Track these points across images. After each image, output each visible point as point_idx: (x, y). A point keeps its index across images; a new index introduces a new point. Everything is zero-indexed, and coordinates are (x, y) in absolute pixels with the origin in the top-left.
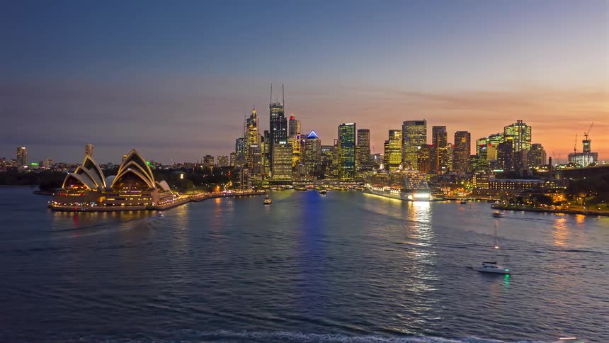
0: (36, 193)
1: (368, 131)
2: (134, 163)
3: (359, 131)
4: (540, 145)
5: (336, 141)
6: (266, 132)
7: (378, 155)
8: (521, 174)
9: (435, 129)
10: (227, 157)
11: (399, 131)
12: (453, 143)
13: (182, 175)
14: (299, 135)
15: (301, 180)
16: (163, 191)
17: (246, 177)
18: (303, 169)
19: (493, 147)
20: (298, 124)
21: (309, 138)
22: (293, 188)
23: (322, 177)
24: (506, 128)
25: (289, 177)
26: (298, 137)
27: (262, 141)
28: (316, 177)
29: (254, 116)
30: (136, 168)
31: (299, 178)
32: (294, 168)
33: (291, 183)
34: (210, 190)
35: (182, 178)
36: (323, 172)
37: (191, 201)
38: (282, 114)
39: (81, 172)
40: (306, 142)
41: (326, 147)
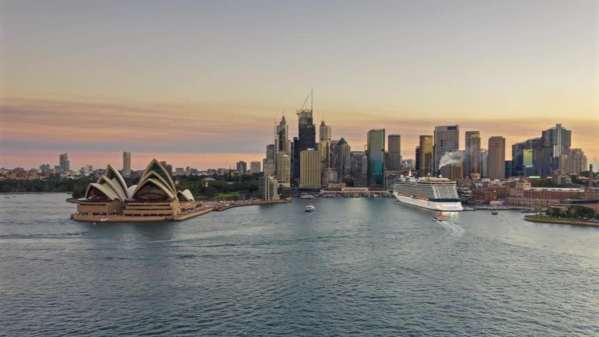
0: (68, 200)
1: (399, 136)
2: (154, 173)
3: (390, 137)
4: (580, 150)
5: (366, 147)
6: (295, 138)
7: (409, 161)
8: (559, 182)
9: (468, 134)
10: (259, 163)
11: (432, 136)
12: (487, 148)
13: (207, 184)
14: (328, 141)
15: (329, 187)
16: (186, 200)
17: (272, 185)
18: (332, 175)
19: (530, 152)
20: (328, 130)
21: (338, 144)
22: (321, 196)
23: (350, 184)
24: (544, 133)
25: (317, 185)
26: (328, 143)
27: (292, 147)
28: (345, 184)
29: (283, 122)
30: (157, 178)
31: (327, 185)
32: (322, 175)
33: (319, 190)
34: (236, 199)
35: (207, 186)
36: (353, 178)
37: (213, 210)
38: (310, 120)
39: (103, 182)
40: (336, 148)
41: (356, 153)
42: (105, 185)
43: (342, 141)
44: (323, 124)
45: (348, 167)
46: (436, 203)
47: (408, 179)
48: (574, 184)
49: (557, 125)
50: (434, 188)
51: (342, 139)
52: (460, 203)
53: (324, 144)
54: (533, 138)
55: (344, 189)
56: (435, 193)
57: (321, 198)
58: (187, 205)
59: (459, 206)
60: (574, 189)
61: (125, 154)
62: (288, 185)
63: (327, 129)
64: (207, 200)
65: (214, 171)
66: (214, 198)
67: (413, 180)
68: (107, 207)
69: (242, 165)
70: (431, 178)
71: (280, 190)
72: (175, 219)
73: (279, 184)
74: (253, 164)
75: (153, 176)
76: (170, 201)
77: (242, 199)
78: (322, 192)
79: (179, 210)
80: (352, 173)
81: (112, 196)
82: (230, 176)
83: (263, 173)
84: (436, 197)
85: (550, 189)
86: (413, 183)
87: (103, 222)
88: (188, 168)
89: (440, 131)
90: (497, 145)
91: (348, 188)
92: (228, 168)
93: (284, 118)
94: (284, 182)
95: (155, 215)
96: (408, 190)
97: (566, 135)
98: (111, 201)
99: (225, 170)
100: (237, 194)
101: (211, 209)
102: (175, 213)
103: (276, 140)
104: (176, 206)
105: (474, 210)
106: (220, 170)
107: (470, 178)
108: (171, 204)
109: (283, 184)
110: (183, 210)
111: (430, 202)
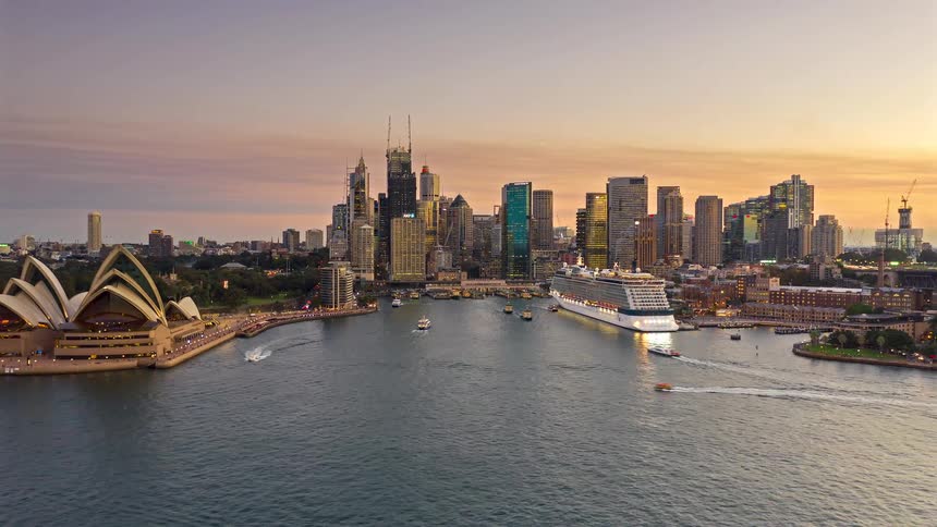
1: (550, 193)
2: (118, 273)
3: (536, 194)
4: (833, 217)
5: (497, 209)
6: (380, 194)
7: (564, 230)
8: (822, 276)
9: (662, 191)
10: (320, 232)
11: (604, 194)
12: (694, 216)
13: (226, 282)
14: (435, 199)
15: (440, 279)
16: (184, 318)
17: (343, 283)
18: (443, 258)
19: (753, 219)
20: (435, 180)
21: (453, 205)
22: (427, 295)
23: (474, 273)
24: (773, 189)
25: (420, 275)
26: (435, 204)
27: (376, 210)
28: (465, 274)
29: (361, 169)
30: (124, 283)
31: (437, 275)
32: (428, 256)
33: (422, 285)
34: (279, 308)
35: (226, 286)
36: (477, 263)
37: (237, 336)
38: (407, 166)
39: (16, 290)
40: (449, 212)
41: (480, 219)
42: (20, 296)
43: (459, 201)
44: (425, 171)
45: (469, 243)
46: (633, 317)
47: (576, 270)
48: (846, 280)
49: (793, 176)
50: (628, 291)
51: (459, 197)
52: (672, 317)
53: (430, 204)
54: (756, 196)
55: (467, 284)
56: (630, 300)
57: (427, 298)
58: (184, 329)
59: (670, 321)
60: (854, 290)
61: (91, 217)
62: (371, 277)
63: (432, 179)
64: (228, 312)
65: (245, 244)
66: (238, 308)
67: (585, 273)
68: (22, 342)
69: (291, 234)
70: (620, 273)
71: (357, 285)
72: (158, 364)
73: (354, 275)
74: (310, 233)
75: (114, 280)
76: (149, 329)
77: (291, 308)
78: (428, 289)
79: (168, 344)
80: (476, 253)
81: (32, 317)
82: (271, 258)
83: (326, 250)
84: (633, 308)
85: (812, 289)
86: (588, 280)
87: (10, 374)
88: (201, 239)
89: (615, 186)
90: (708, 209)
91: (470, 282)
92: (268, 240)
93: (362, 160)
94: (364, 271)
95: (119, 357)
96: (578, 289)
97: (806, 193)
98: (30, 329)
99: (265, 244)
100: (282, 297)
101: (233, 334)
102: (160, 352)
103: (348, 198)
104: (162, 337)
105: (696, 329)
106: (254, 244)
107: (667, 261)
108: (152, 334)
109: (363, 275)
110: (177, 340)
111: (622, 316)
